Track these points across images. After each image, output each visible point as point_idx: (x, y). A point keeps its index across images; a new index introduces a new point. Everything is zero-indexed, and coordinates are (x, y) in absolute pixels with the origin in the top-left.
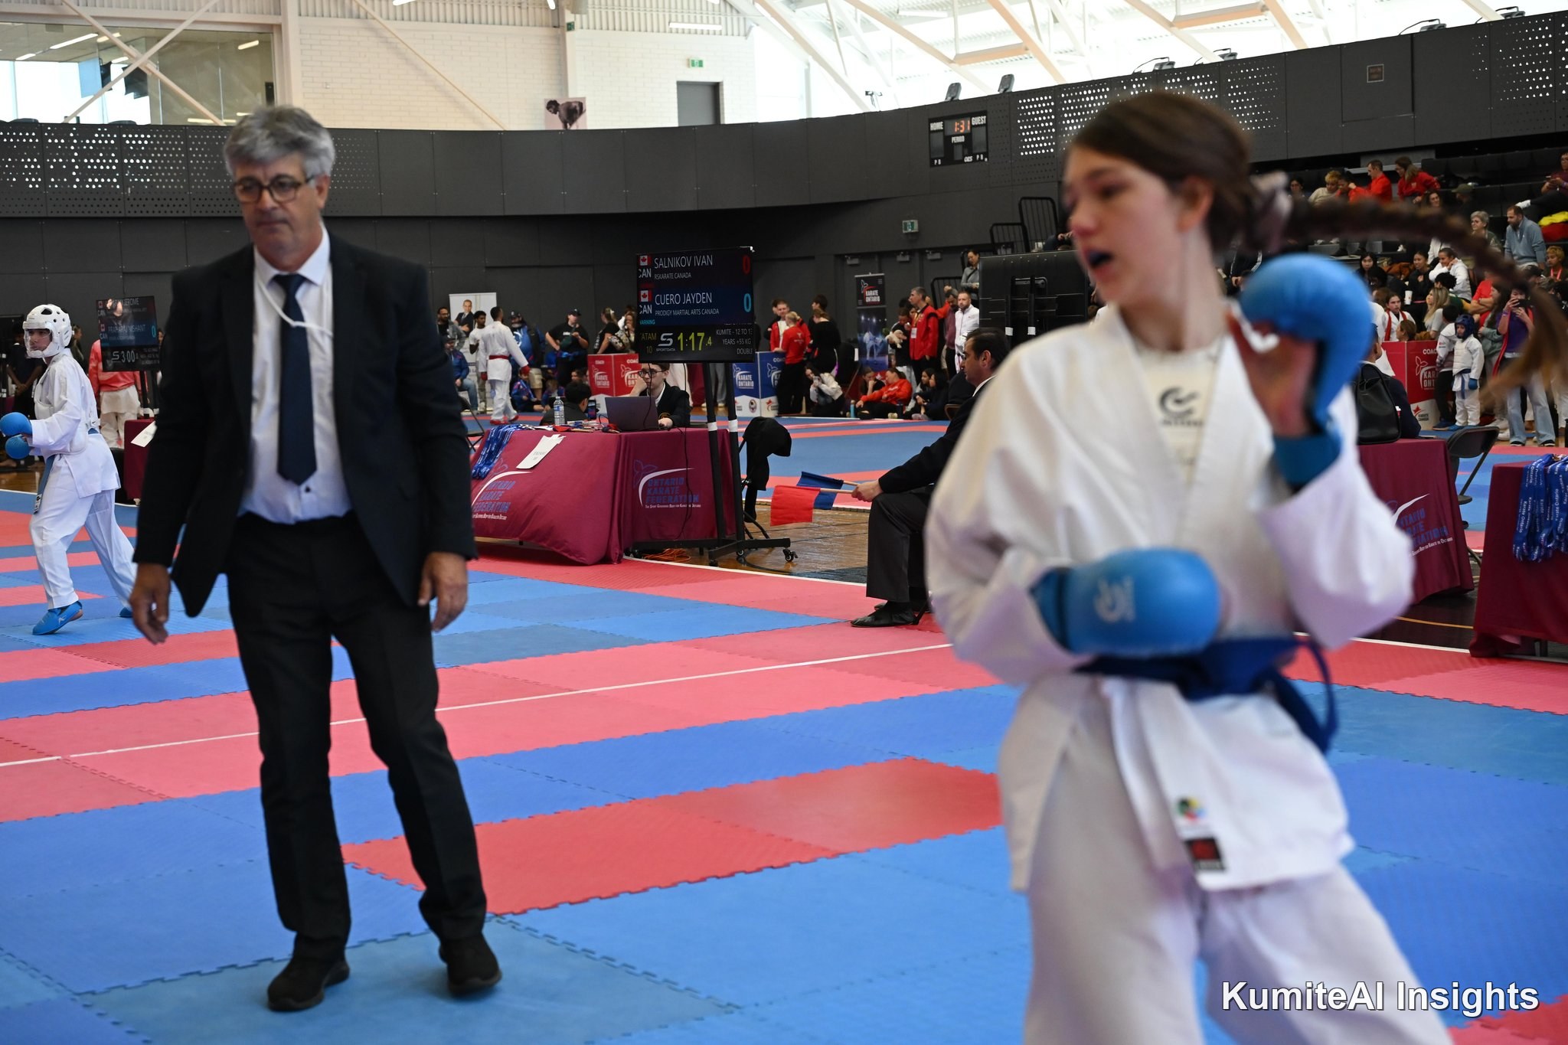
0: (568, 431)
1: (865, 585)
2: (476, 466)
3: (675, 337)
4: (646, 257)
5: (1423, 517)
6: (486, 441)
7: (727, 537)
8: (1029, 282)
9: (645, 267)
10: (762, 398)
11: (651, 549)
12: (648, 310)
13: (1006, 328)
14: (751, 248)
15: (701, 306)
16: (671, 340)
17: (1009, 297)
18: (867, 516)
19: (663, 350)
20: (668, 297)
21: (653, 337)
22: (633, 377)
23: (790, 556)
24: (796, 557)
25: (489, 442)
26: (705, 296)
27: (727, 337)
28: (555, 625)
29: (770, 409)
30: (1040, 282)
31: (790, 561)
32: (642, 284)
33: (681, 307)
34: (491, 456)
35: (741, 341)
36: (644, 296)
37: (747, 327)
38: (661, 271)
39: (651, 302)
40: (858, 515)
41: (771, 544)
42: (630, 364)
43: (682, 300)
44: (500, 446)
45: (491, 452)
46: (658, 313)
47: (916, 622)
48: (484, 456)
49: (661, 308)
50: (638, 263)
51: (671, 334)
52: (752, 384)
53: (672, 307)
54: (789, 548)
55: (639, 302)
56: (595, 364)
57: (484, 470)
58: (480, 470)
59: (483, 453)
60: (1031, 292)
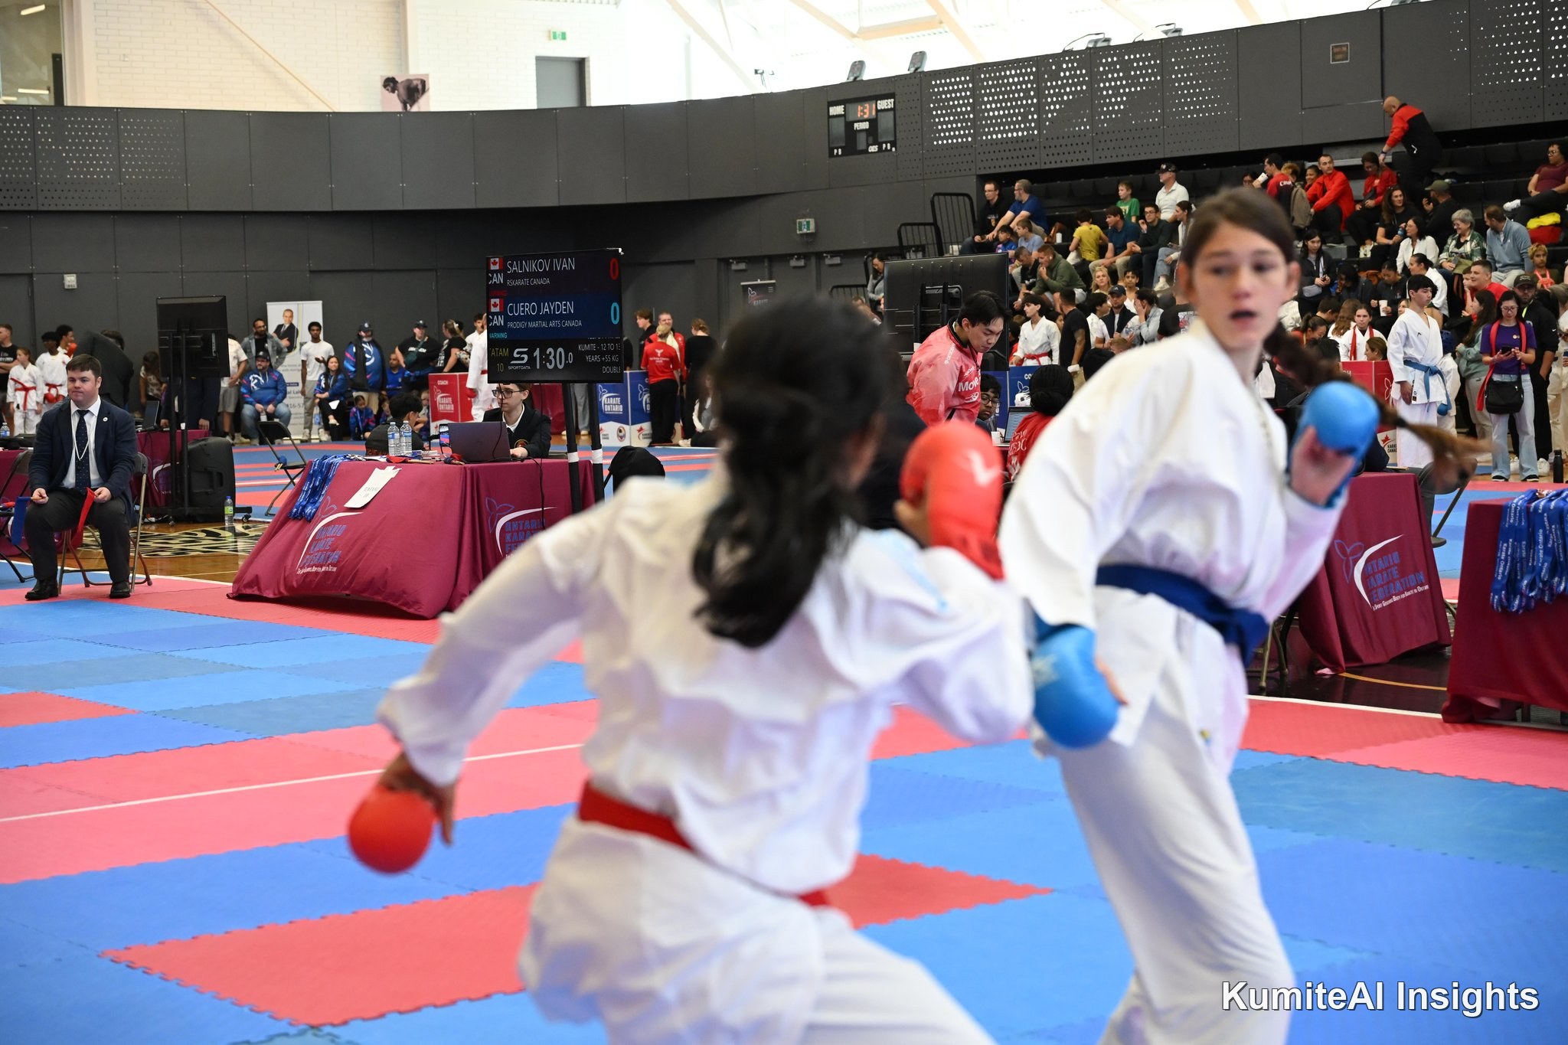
2: (297, 504)
3: (530, 353)
4: (497, 260)
5: (1397, 561)
6: (308, 474)
8: (941, 291)
9: (496, 271)
10: (632, 424)
12: (499, 321)
14: (620, 250)
15: (561, 317)
16: (526, 357)
17: (919, 308)
19: (517, 367)
20: (523, 307)
21: (504, 352)
25: (312, 476)
26: (565, 305)
27: (591, 353)
30: (954, 291)
32: (492, 291)
33: (537, 318)
34: (315, 492)
35: (607, 358)
36: (495, 305)
37: (615, 341)
38: (515, 276)
43: (539, 310)
44: (325, 480)
45: (314, 489)
46: (511, 324)
48: (307, 491)
49: (514, 319)
50: (488, 266)
51: (526, 349)
52: (620, 408)
53: (528, 318)
55: (489, 312)
57: (308, 510)
58: (303, 510)
59: (305, 488)
60: (944, 302)
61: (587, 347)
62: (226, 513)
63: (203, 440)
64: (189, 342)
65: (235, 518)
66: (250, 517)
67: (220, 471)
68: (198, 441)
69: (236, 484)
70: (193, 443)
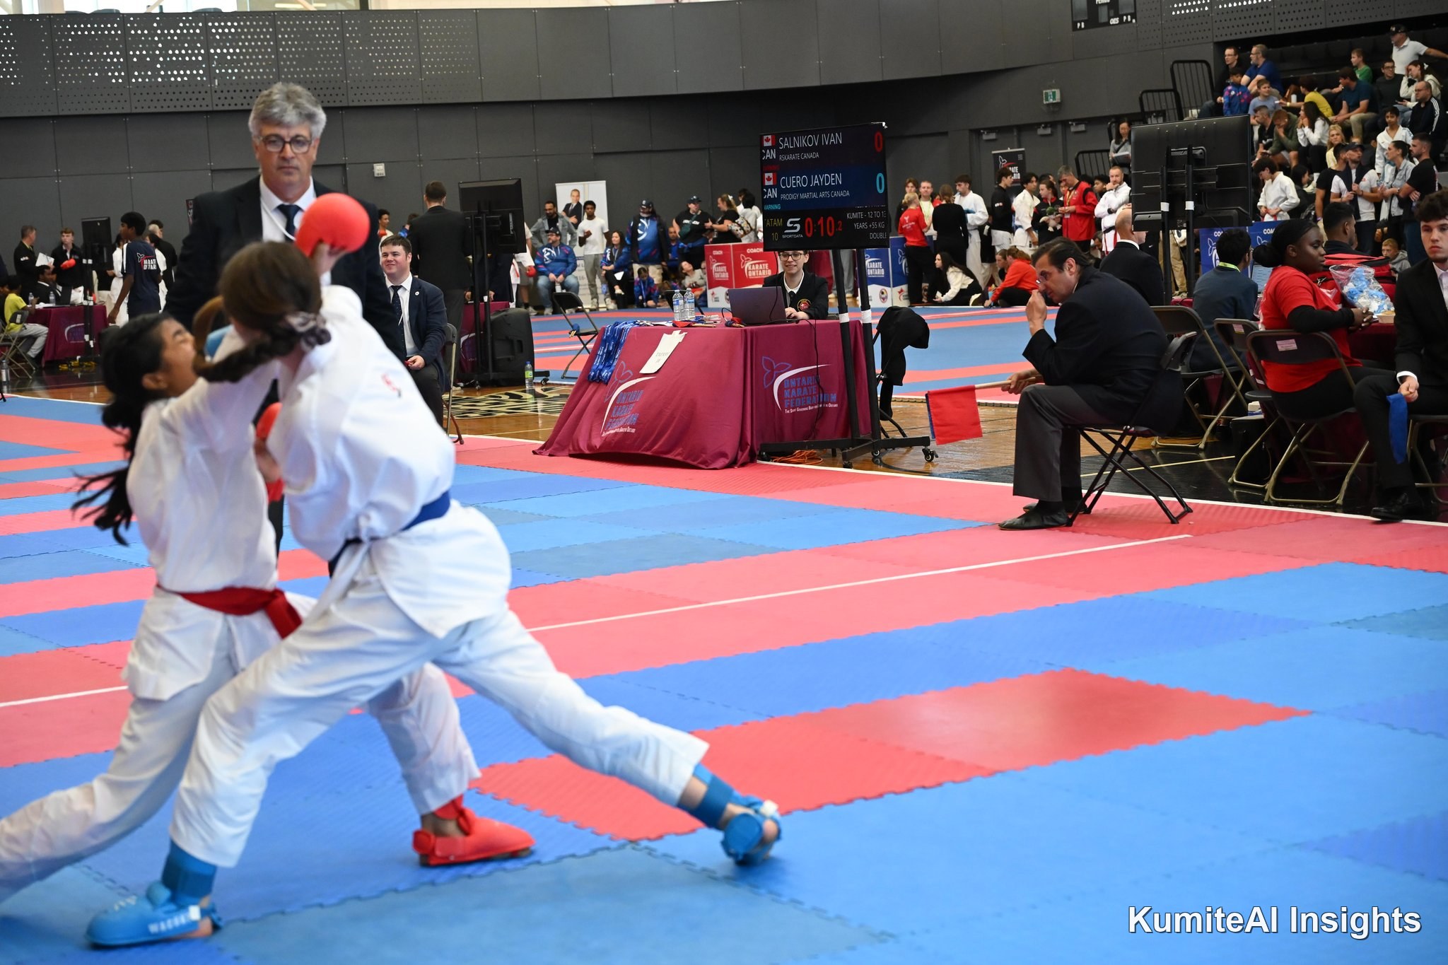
0: (689, 326)
1: (1012, 485)
2: (594, 367)
3: (802, 223)
4: (770, 137)
7: (862, 437)
8: (1186, 153)
9: (769, 148)
10: (894, 286)
11: (780, 452)
12: (773, 194)
13: (1162, 203)
14: (884, 124)
15: (830, 188)
16: (798, 226)
17: (1165, 168)
18: (1015, 411)
19: (790, 236)
20: (795, 179)
21: (778, 223)
22: (753, 268)
23: (929, 455)
24: (937, 457)
25: (605, 341)
26: (834, 177)
27: (859, 220)
28: (681, 535)
29: (902, 297)
30: (1198, 152)
31: (930, 461)
32: (766, 166)
33: (808, 189)
34: (610, 356)
35: (874, 225)
36: (769, 179)
37: (881, 209)
38: (787, 151)
39: (776, 185)
40: (1001, 410)
41: (909, 443)
42: (751, 253)
43: (810, 183)
44: (618, 345)
45: (609, 353)
46: (783, 196)
47: (1069, 523)
48: (602, 356)
49: (787, 191)
50: (761, 143)
51: (798, 219)
53: (800, 190)
54: (929, 447)
55: (763, 186)
56: (712, 254)
57: (604, 374)
58: (600, 374)
59: (600, 353)
60: (1189, 163)
61: (855, 216)
62: (526, 377)
63: (504, 311)
64: (489, 222)
65: (534, 381)
66: (548, 380)
67: (519, 339)
68: (499, 312)
69: (535, 350)
70: (495, 314)
